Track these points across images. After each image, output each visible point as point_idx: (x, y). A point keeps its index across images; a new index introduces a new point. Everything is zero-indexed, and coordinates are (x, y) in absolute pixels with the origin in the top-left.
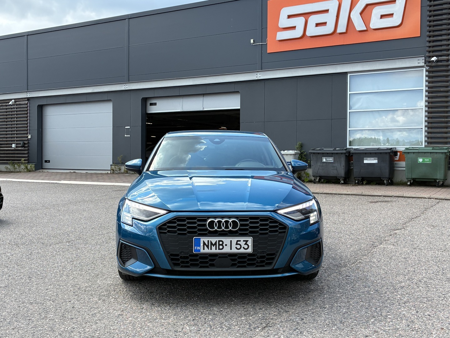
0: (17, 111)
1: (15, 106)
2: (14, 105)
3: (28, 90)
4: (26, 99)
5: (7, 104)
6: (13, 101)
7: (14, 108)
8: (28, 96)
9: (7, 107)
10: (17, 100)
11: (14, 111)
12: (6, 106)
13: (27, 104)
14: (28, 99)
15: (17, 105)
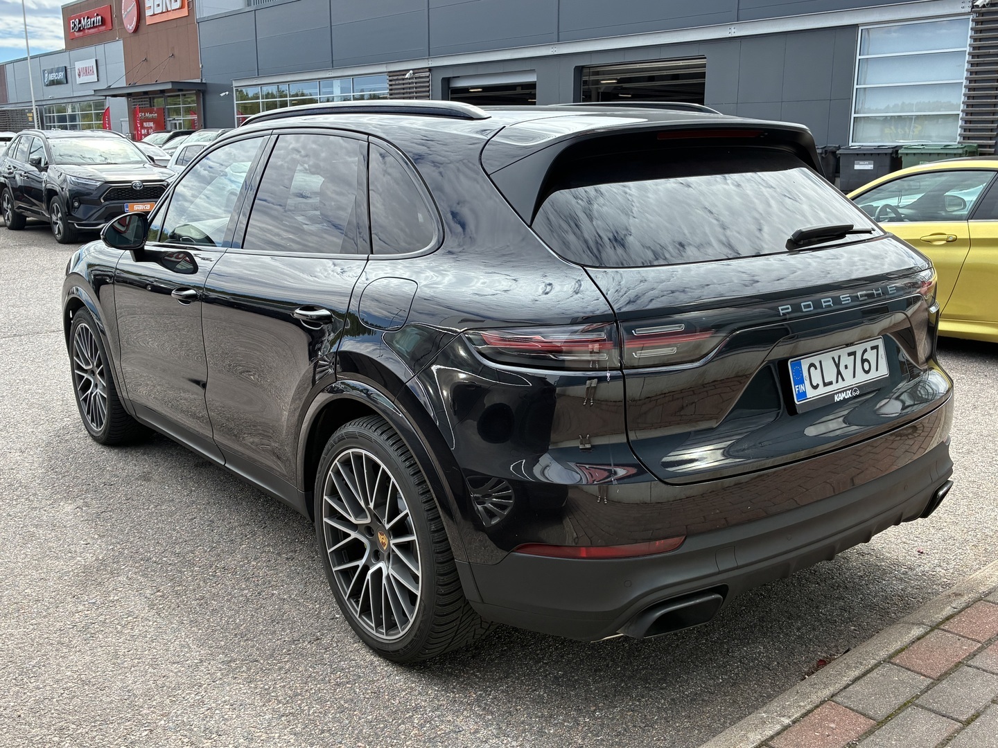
0: (416, 88)
1: (414, 80)
2: (412, 78)
3: (429, 55)
4: (427, 70)
5: (403, 77)
6: (411, 72)
7: (412, 83)
8: (430, 66)
9: (404, 82)
10: (416, 71)
11: (413, 88)
12: (403, 79)
13: (428, 77)
14: (430, 69)
15: (416, 78)
